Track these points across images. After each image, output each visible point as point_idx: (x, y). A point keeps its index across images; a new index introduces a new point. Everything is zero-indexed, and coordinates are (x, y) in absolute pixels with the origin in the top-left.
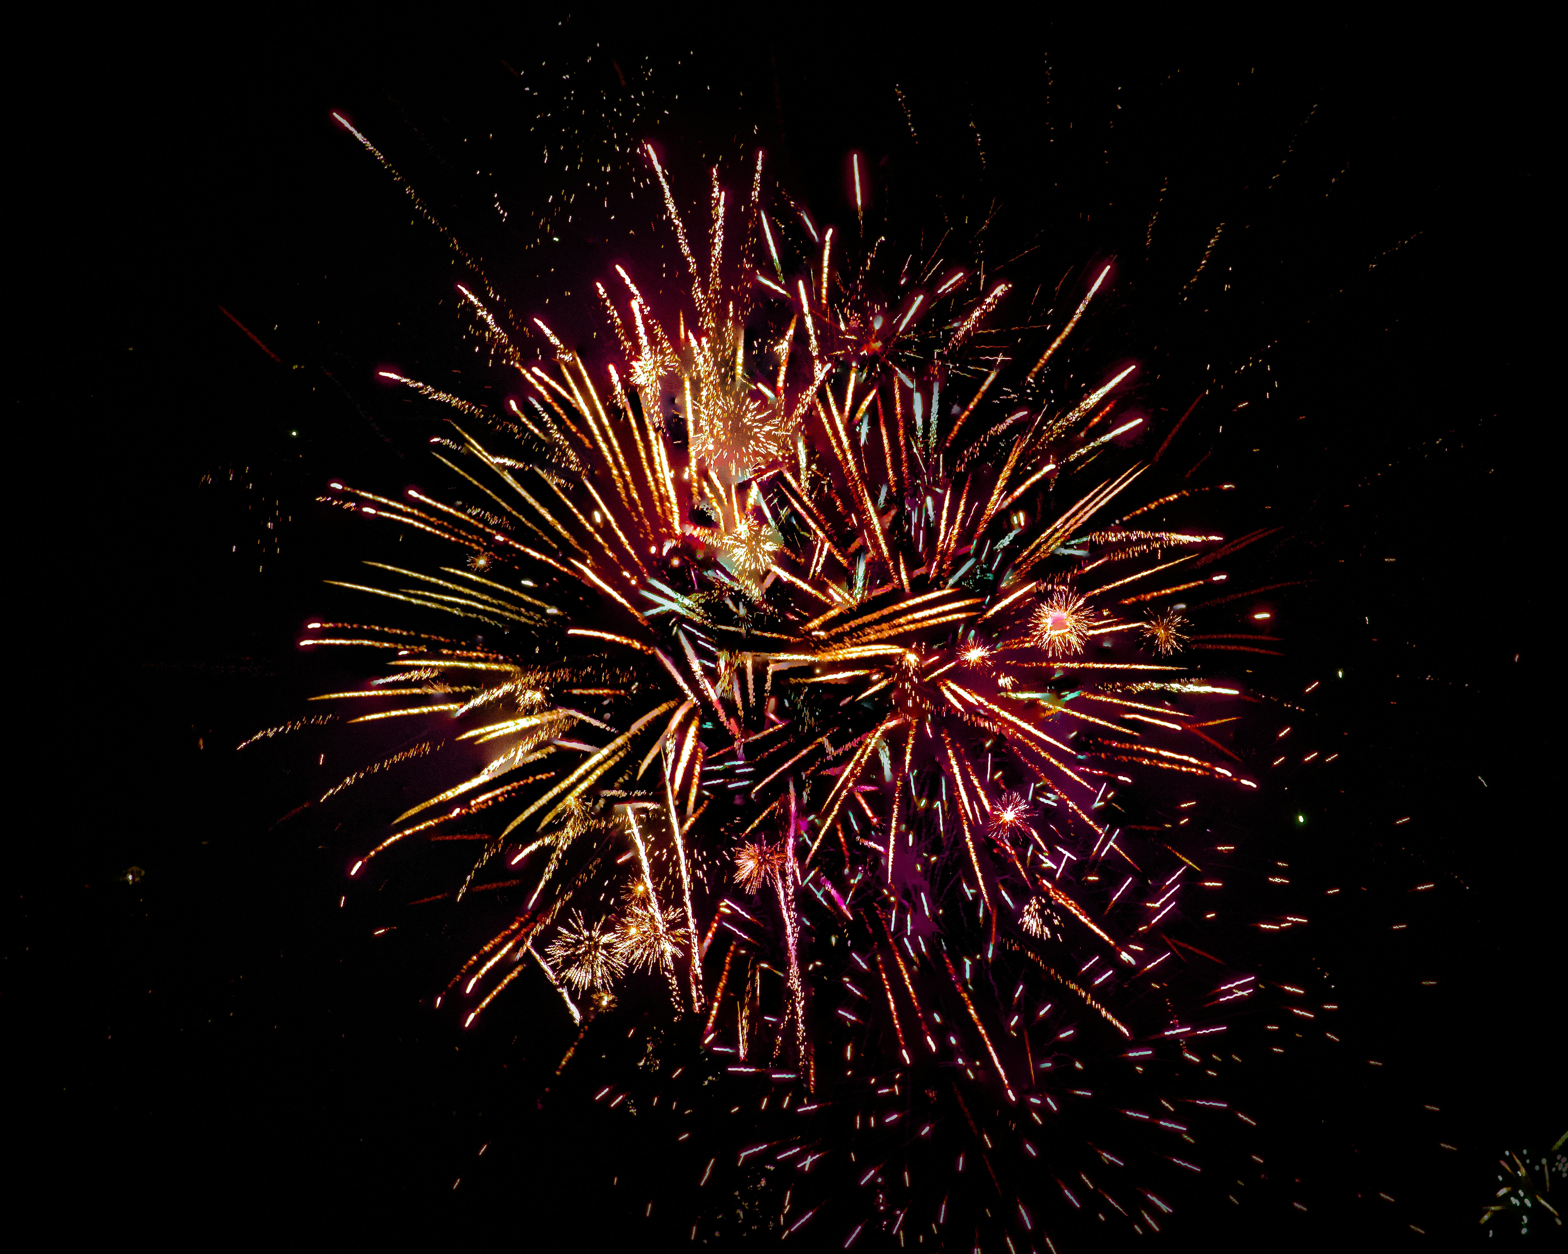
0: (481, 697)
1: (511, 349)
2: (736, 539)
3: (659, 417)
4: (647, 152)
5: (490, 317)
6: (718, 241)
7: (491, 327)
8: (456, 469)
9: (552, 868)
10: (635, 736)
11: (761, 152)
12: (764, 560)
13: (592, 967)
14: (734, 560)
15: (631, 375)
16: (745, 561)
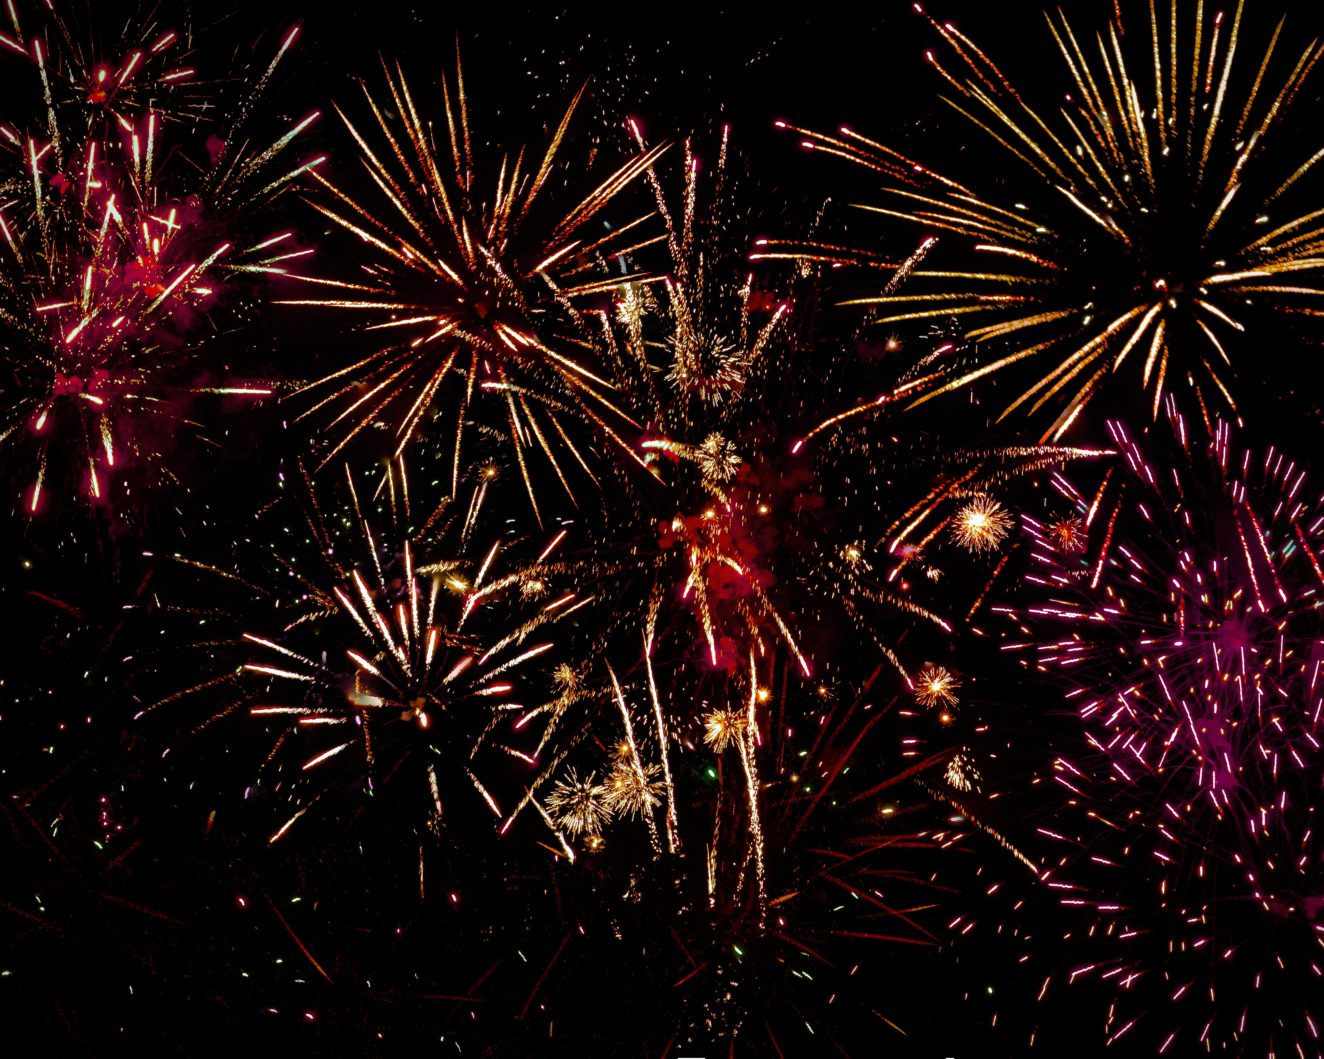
0: (490, 586)
1: (515, 293)
2: (705, 453)
3: (641, 350)
4: (631, 126)
5: (498, 266)
6: (691, 200)
7: (499, 274)
8: (960, 110)
9: (550, 731)
10: (1111, 336)
11: (726, 127)
12: (729, 471)
13: (584, 815)
14: (704, 470)
15: (617, 314)
16: (713, 472)
